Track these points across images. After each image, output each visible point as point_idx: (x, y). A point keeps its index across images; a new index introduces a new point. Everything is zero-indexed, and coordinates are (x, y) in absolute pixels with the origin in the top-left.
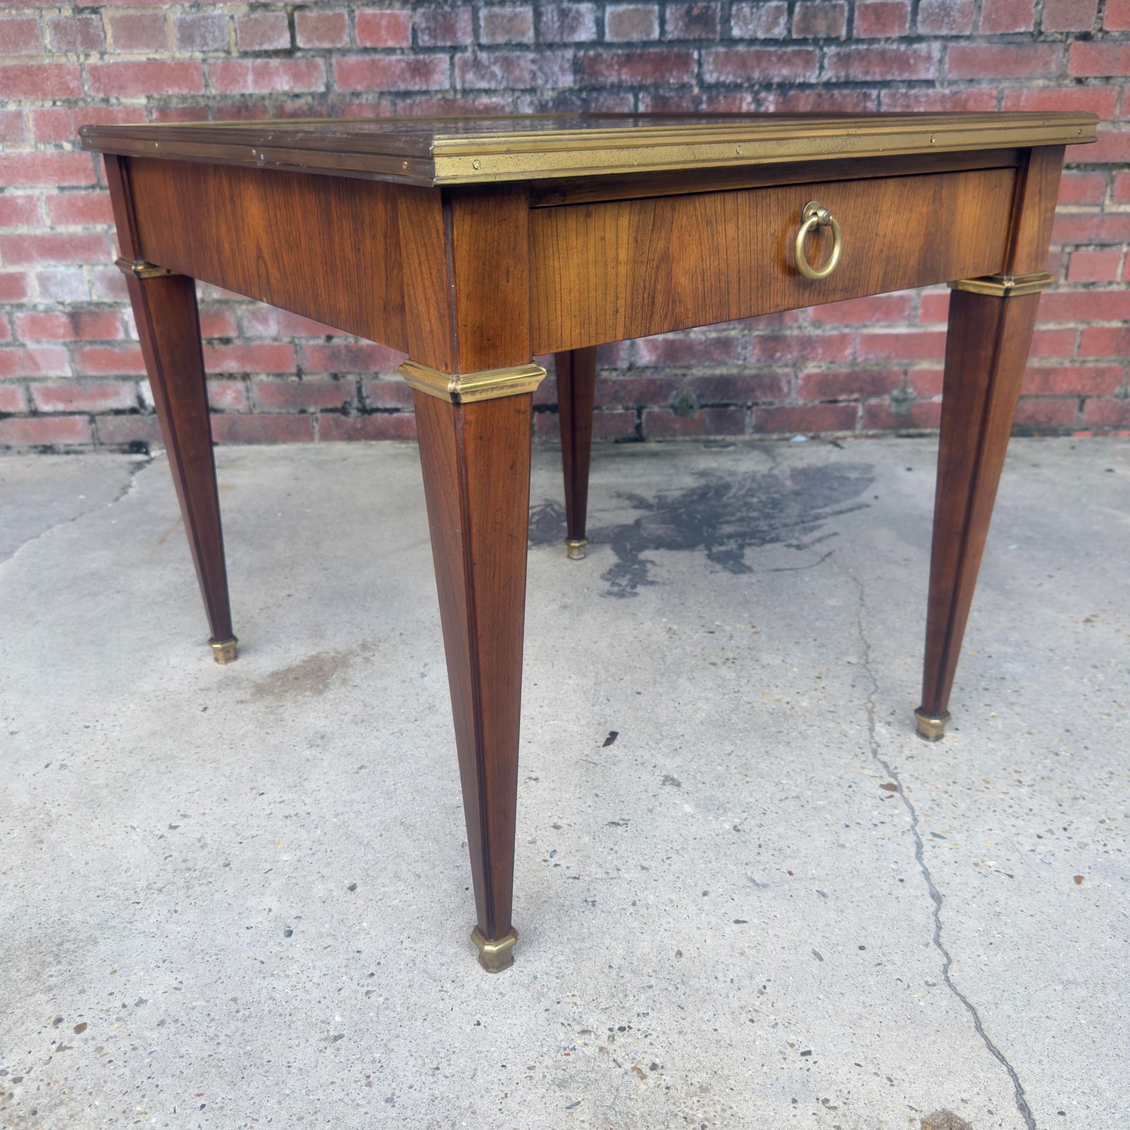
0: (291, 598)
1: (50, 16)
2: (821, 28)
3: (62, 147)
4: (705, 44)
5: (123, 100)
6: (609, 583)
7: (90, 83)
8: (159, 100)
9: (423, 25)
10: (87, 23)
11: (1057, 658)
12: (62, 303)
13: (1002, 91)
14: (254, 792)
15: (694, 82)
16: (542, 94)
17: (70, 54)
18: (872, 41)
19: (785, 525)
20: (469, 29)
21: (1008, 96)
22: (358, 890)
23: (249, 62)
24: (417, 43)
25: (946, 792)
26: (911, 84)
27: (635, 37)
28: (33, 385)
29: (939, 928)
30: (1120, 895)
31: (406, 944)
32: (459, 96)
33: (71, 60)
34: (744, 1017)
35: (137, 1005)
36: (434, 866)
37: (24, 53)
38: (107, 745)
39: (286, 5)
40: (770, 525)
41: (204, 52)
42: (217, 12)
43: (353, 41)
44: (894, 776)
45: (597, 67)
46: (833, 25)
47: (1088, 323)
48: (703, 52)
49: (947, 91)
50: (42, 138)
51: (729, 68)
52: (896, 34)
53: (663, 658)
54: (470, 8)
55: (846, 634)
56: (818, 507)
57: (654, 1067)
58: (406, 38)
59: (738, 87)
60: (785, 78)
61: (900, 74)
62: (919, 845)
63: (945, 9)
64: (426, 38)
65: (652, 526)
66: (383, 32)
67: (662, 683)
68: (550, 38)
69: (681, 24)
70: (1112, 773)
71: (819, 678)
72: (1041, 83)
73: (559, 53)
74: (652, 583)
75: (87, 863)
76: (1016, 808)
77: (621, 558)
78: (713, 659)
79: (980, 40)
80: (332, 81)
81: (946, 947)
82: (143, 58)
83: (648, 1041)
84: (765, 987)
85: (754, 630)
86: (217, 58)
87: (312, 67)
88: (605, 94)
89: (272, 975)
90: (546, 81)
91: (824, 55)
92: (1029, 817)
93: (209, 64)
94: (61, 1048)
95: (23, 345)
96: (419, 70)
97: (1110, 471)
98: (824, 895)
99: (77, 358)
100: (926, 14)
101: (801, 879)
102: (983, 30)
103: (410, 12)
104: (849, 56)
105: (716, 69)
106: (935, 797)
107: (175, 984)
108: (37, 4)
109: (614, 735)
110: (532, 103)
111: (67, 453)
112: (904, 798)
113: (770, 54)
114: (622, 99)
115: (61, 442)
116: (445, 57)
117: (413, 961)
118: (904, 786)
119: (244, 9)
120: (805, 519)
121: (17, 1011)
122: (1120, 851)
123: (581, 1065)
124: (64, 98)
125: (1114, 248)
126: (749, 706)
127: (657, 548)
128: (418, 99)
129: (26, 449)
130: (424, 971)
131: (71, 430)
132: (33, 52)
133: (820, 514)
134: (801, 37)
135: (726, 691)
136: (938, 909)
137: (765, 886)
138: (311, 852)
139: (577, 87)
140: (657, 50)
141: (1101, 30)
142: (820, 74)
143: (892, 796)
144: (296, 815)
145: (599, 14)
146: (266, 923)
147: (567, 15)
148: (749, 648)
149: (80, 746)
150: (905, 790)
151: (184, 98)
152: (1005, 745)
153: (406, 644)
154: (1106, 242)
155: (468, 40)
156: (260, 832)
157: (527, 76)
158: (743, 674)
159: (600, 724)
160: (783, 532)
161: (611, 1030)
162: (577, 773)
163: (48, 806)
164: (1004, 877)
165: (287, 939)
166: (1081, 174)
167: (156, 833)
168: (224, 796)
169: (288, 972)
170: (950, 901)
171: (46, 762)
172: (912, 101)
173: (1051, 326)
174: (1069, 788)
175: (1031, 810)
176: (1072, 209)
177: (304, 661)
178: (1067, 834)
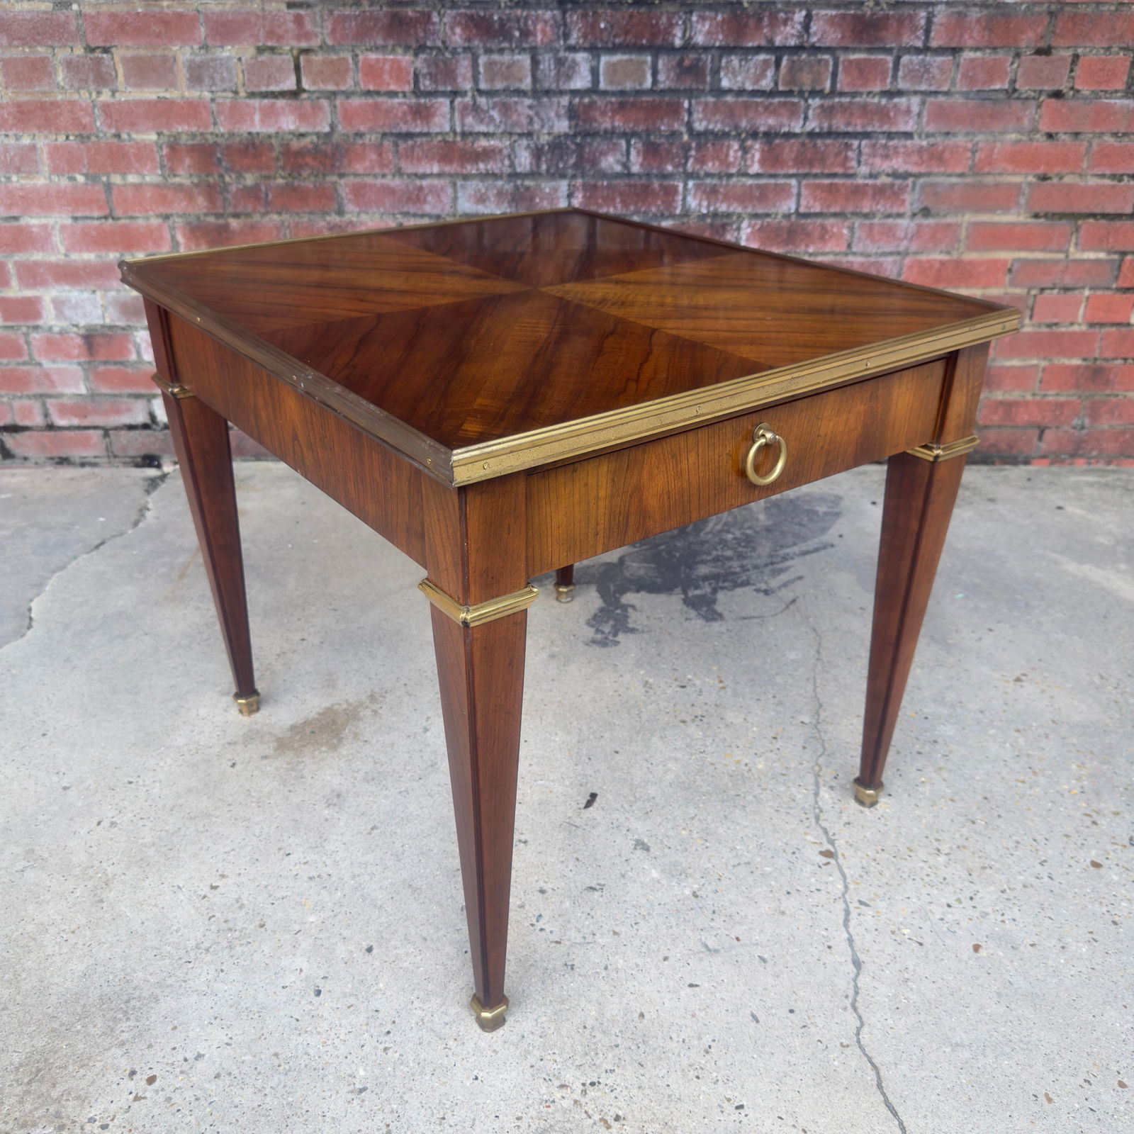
0: (305, 642)
1: (62, 54)
2: (806, 80)
3: (75, 180)
4: (695, 94)
5: (134, 136)
6: (593, 630)
7: (102, 119)
8: (169, 136)
9: (425, 71)
10: (99, 62)
11: (985, 720)
12: (77, 326)
13: (977, 144)
14: (282, 852)
15: (683, 129)
16: (538, 138)
17: (82, 92)
18: (854, 94)
19: (756, 567)
20: (469, 75)
21: (982, 149)
22: (374, 952)
23: (256, 102)
24: (419, 88)
25: (875, 860)
26: (890, 136)
27: (629, 86)
28: (49, 401)
29: (857, 993)
30: (1009, 963)
31: (416, 1004)
32: (459, 138)
33: (84, 97)
34: (692, 1074)
35: (196, 1059)
36: (438, 930)
37: (37, 89)
38: (150, 802)
39: (291, 50)
40: (742, 566)
41: (212, 92)
42: (226, 54)
43: (356, 84)
44: (831, 842)
45: (592, 114)
46: (817, 79)
47: (1050, 360)
48: (693, 101)
49: (924, 143)
50: (55, 170)
51: (717, 117)
52: (877, 88)
53: (639, 715)
54: (470, 55)
55: (802, 691)
56: (788, 547)
57: (617, 1118)
58: (409, 82)
59: (726, 135)
60: (770, 127)
61: (881, 126)
62: (847, 912)
63: (925, 66)
64: (427, 83)
65: (634, 564)
66: (386, 77)
67: (637, 742)
68: (546, 85)
69: (672, 74)
70: (1018, 842)
71: (775, 738)
72: (1013, 136)
73: (555, 100)
74: (633, 630)
75: (143, 923)
76: (933, 877)
77: (605, 601)
78: (683, 716)
79: (958, 96)
80: (336, 122)
81: (860, 1011)
82: (154, 97)
83: (613, 1094)
84: (710, 1047)
85: (721, 685)
86: (226, 97)
87: (317, 108)
88: (599, 139)
89: (306, 1032)
90: (543, 126)
91: (808, 107)
92: (942, 886)
93: (218, 104)
94: (137, 1098)
95: (39, 364)
96: (421, 113)
97: (1060, 508)
98: (764, 961)
99: (91, 377)
100: (906, 71)
101: (746, 945)
102: (961, 87)
103: (412, 58)
104: (832, 108)
105: (705, 118)
106: (865, 865)
107: (226, 1040)
108: (50, 43)
109: (593, 796)
110: (528, 147)
111: (83, 465)
112: (839, 865)
113: (757, 104)
114: (615, 144)
115: (76, 454)
116: (447, 101)
117: (422, 1020)
118: (839, 854)
119: (251, 51)
120: (774, 560)
121: (98, 1064)
122: (1014, 920)
123: (558, 1116)
124: (77, 133)
125: (1077, 292)
126: (712, 767)
127: (638, 591)
128: (419, 140)
129: (41, 460)
130: (432, 1030)
131: (85, 443)
132: (46, 89)
133: (788, 554)
134: (786, 89)
135: (693, 751)
136: (858, 975)
137: (716, 951)
138: (332, 914)
139: (571, 133)
140: (650, 99)
141: (1072, 88)
142: (804, 124)
143: (828, 863)
144: (319, 876)
145: (594, 63)
146: (298, 983)
147: (563, 65)
148: (716, 705)
149: (126, 803)
150: (840, 857)
151: (193, 136)
152: (930, 812)
153: (410, 695)
154: (1070, 286)
155: (468, 86)
156: (289, 894)
157: (524, 121)
158: (709, 733)
159: (581, 785)
160: (753, 575)
161: (584, 1085)
162: (561, 836)
163: (104, 865)
164: (915, 945)
165: (317, 998)
166: (1048, 222)
167: (200, 893)
168: (257, 856)
169: (319, 1029)
170: (868, 967)
171: (98, 819)
172: (891, 152)
173: (1015, 362)
174: (980, 857)
175: (945, 879)
176: (1039, 255)
177: (319, 714)
178: (972, 903)
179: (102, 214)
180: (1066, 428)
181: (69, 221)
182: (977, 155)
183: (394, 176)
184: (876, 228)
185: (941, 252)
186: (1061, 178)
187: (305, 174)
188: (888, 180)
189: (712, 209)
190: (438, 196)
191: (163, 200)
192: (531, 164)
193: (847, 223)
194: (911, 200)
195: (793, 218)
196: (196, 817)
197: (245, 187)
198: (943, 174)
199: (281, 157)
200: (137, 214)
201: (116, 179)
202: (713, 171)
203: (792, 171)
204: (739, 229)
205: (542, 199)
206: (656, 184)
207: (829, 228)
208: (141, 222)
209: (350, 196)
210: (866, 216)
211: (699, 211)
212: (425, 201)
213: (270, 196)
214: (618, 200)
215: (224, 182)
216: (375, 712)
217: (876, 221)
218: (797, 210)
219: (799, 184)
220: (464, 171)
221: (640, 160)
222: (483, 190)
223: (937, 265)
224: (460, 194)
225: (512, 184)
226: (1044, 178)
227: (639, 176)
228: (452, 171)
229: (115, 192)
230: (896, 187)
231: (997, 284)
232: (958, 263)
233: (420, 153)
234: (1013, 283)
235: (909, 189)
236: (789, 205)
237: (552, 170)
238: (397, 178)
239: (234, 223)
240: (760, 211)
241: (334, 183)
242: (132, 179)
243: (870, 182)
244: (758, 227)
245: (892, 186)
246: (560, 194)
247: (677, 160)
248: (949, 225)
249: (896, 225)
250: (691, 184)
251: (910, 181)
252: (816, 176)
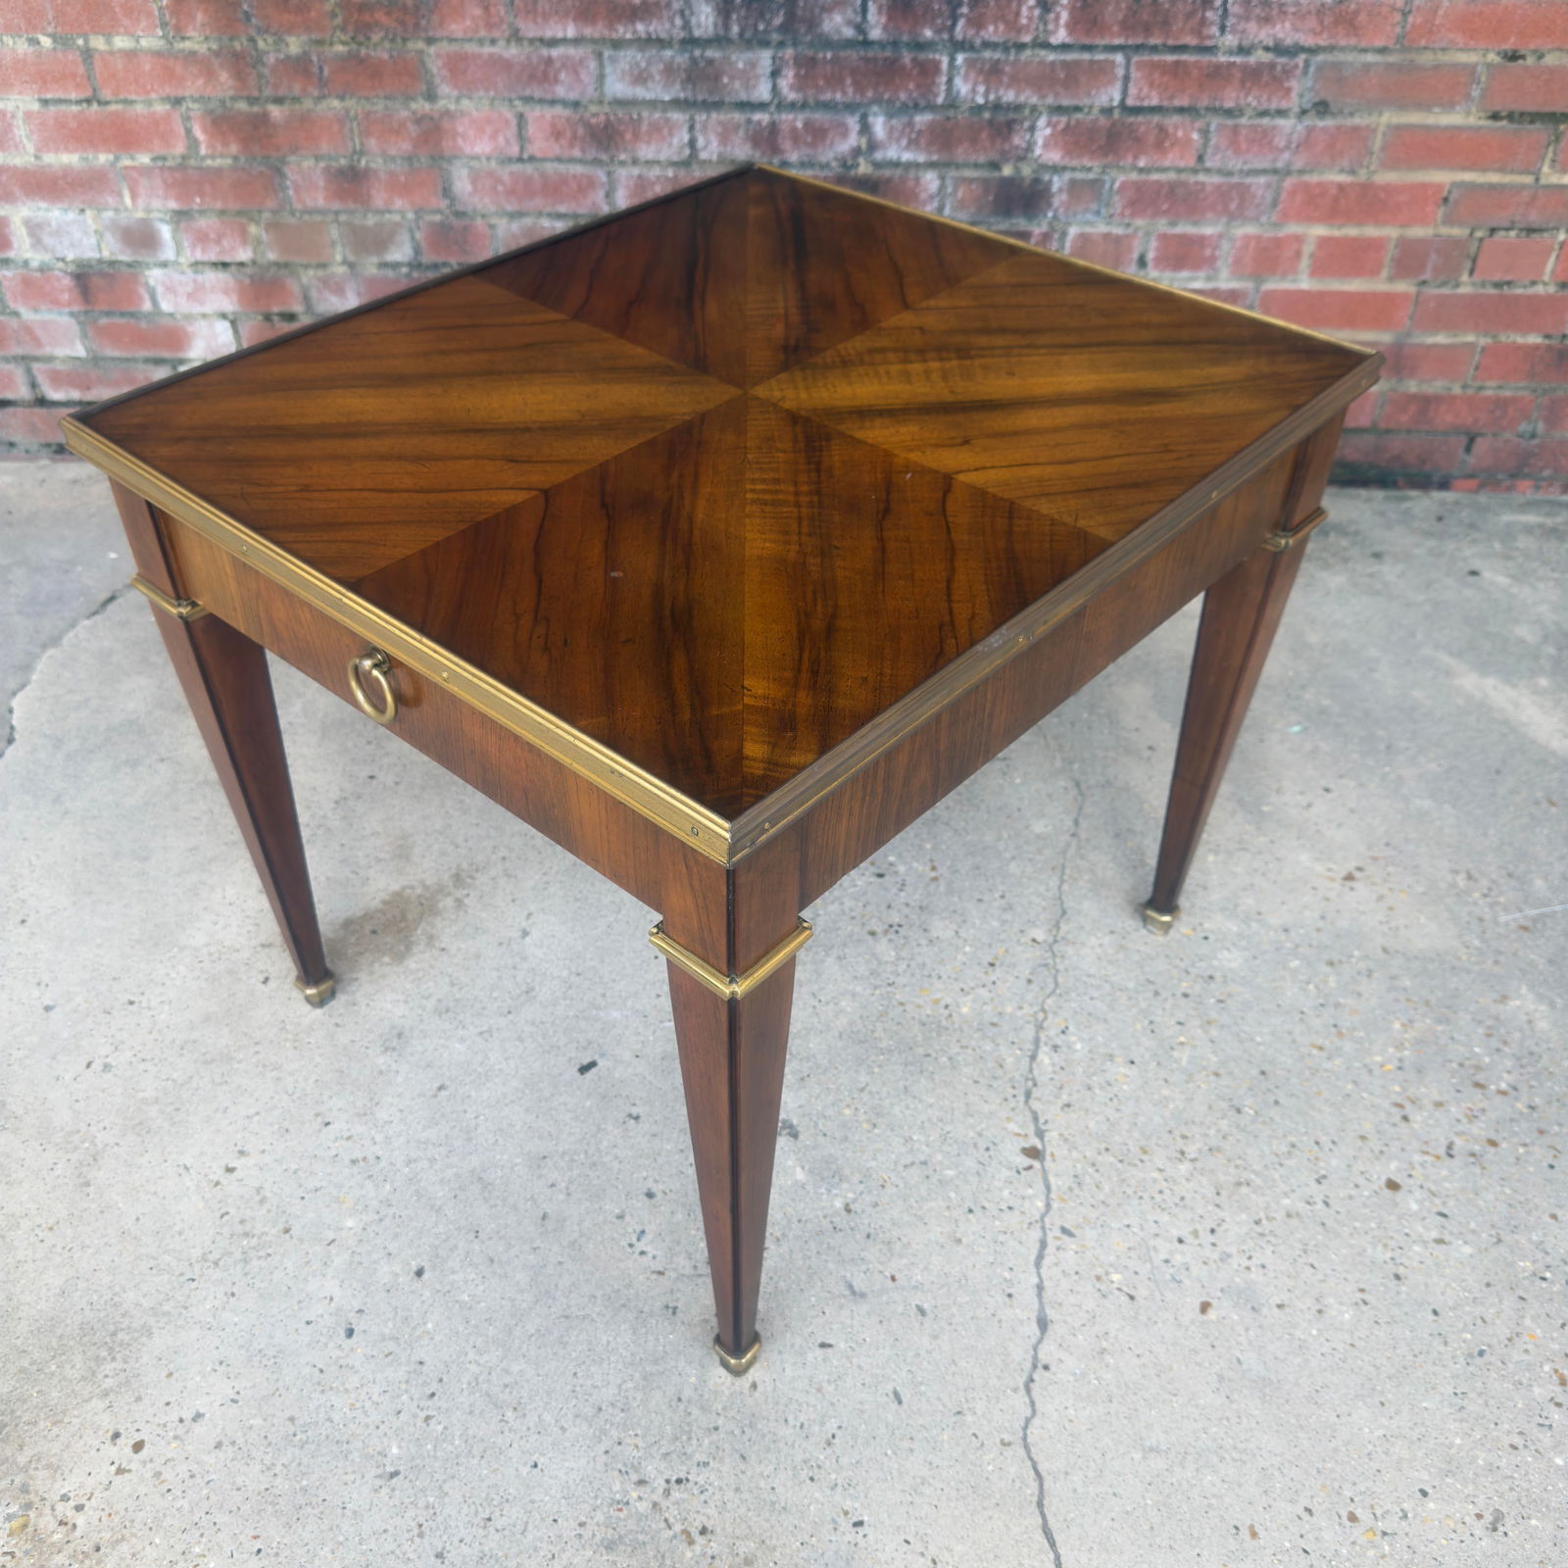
0: (374, 782)
3: (38, 43)
11: (1288, 945)
12: (63, 260)
14: (319, 1119)
22: (426, 1276)
25: (1093, 1165)
28: (36, 366)
29: (1035, 1367)
30: (1242, 1332)
31: (471, 1355)
34: (804, 1474)
35: (194, 1420)
36: (509, 1246)
38: (155, 1034)
44: (1040, 1134)
47: (1495, 336)
50: (9, 28)
55: (1042, 888)
57: (703, 1531)
62: (1043, 1244)
70: (1293, 1146)
71: (992, 965)
75: (138, 1219)
76: (1167, 1194)
78: (873, 924)
81: (1034, 1394)
83: (703, 1497)
84: (834, 1436)
85: (933, 874)
89: (331, 1389)
92: (1178, 1210)
94: (120, 1471)
95: (16, 314)
98: (923, 1313)
99: (90, 334)
101: (903, 1288)
106: (1080, 1172)
107: (232, 1394)
112: (1044, 1170)
117: (476, 1379)
118: (1048, 1152)
121: (74, 1421)
122: (1263, 1267)
123: (631, 1524)
125: (1546, 235)
126: (901, 1009)
129: (34, 448)
130: (487, 1394)
135: (879, 983)
136: (1040, 1341)
137: (863, 1295)
138: (376, 1217)
143: (1030, 1167)
144: (364, 1159)
146: (326, 1317)
148: (921, 908)
149: (125, 1035)
150: (1048, 1158)
152: (1182, 1092)
153: (509, 876)
154: (1535, 226)
156: (324, 1184)
158: (904, 953)
161: (668, 1481)
163: (93, 1129)
164: (1124, 1299)
165: (349, 1341)
166: (1515, 126)
167: (211, 1177)
168: (286, 1124)
169: (347, 1386)
170: (1056, 1330)
171: (88, 1058)
172: (1275, 12)
173: (1441, 339)
174: (1237, 1167)
175: (1182, 1199)
176: (1494, 178)
177: (384, 902)
178: (1212, 1239)
179: (82, 96)
180: (1507, 435)
181: (36, 107)
182: (1410, 19)
183: (508, 41)
184: (1244, 132)
185: (1342, 171)
186: (1541, 57)
187: (376, 37)
188: (1265, 57)
189: (992, 97)
190: (576, 73)
191: (169, 76)
192: (716, 25)
193: (1197, 125)
194: (1300, 89)
195: (1116, 114)
196: (213, 1061)
197: (288, 57)
198: (1355, 49)
199: (338, 10)
200: (133, 97)
201: (98, 43)
202: (995, 39)
203: (1117, 41)
204: (1032, 129)
205: (732, 78)
206: (907, 58)
207: (1171, 131)
208: (139, 108)
209: (445, 72)
210: (1229, 113)
211: (973, 100)
212: (556, 81)
213: (326, 72)
214: (849, 81)
215: (256, 50)
216: (459, 902)
217: (1244, 121)
218: (1123, 101)
219: (1128, 61)
220: (614, 36)
221: (883, 20)
222: (643, 64)
223: (1334, 191)
224: (608, 70)
225: (687, 56)
226: (1514, 57)
227: (882, 45)
228: (597, 35)
229: (98, 63)
230: (1279, 68)
231: (1423, 221)
232: (1366, 188)
233: (547, 7)
234: (1449, 221)
235: (1298, 72)
236: (1112, 95)
237: (748, 35)
238: (513, 44)
239: (276, 112)
240: (1066, 102)
241: (421, 52)
242: (121, 42)
243: (1238, 59)
244: (1061, 126)
245: (1272, 66)
246: (760, 71)
247: (939, 21)
248: (1356, 129)
249: (1274, 128)
250: (960, 58)
251: (1301, 58)
252: (1154, 49)
